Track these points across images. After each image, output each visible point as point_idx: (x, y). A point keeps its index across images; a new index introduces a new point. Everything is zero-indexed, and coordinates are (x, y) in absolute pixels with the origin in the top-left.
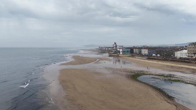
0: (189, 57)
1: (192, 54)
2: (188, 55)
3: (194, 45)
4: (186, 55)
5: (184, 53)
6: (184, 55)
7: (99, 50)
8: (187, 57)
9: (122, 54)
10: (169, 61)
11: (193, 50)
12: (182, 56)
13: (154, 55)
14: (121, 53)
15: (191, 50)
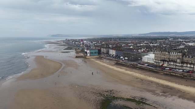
0: (156, 63)
1: (158, 60)
2: (154, 61)
3: (160, 51)
4: (153, 60)
5: (151, 59)
6: (151, 60)
7: (66, 44)
8: (154, 63)
9: (90, 55)
10: (138, 70)
11: (160, 56)
12: (149, 62)
13: (121, 57)
14: (88, 55)
15: (158, 56)
